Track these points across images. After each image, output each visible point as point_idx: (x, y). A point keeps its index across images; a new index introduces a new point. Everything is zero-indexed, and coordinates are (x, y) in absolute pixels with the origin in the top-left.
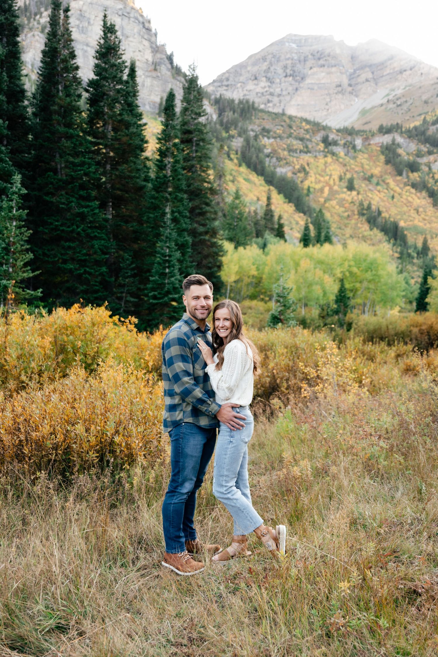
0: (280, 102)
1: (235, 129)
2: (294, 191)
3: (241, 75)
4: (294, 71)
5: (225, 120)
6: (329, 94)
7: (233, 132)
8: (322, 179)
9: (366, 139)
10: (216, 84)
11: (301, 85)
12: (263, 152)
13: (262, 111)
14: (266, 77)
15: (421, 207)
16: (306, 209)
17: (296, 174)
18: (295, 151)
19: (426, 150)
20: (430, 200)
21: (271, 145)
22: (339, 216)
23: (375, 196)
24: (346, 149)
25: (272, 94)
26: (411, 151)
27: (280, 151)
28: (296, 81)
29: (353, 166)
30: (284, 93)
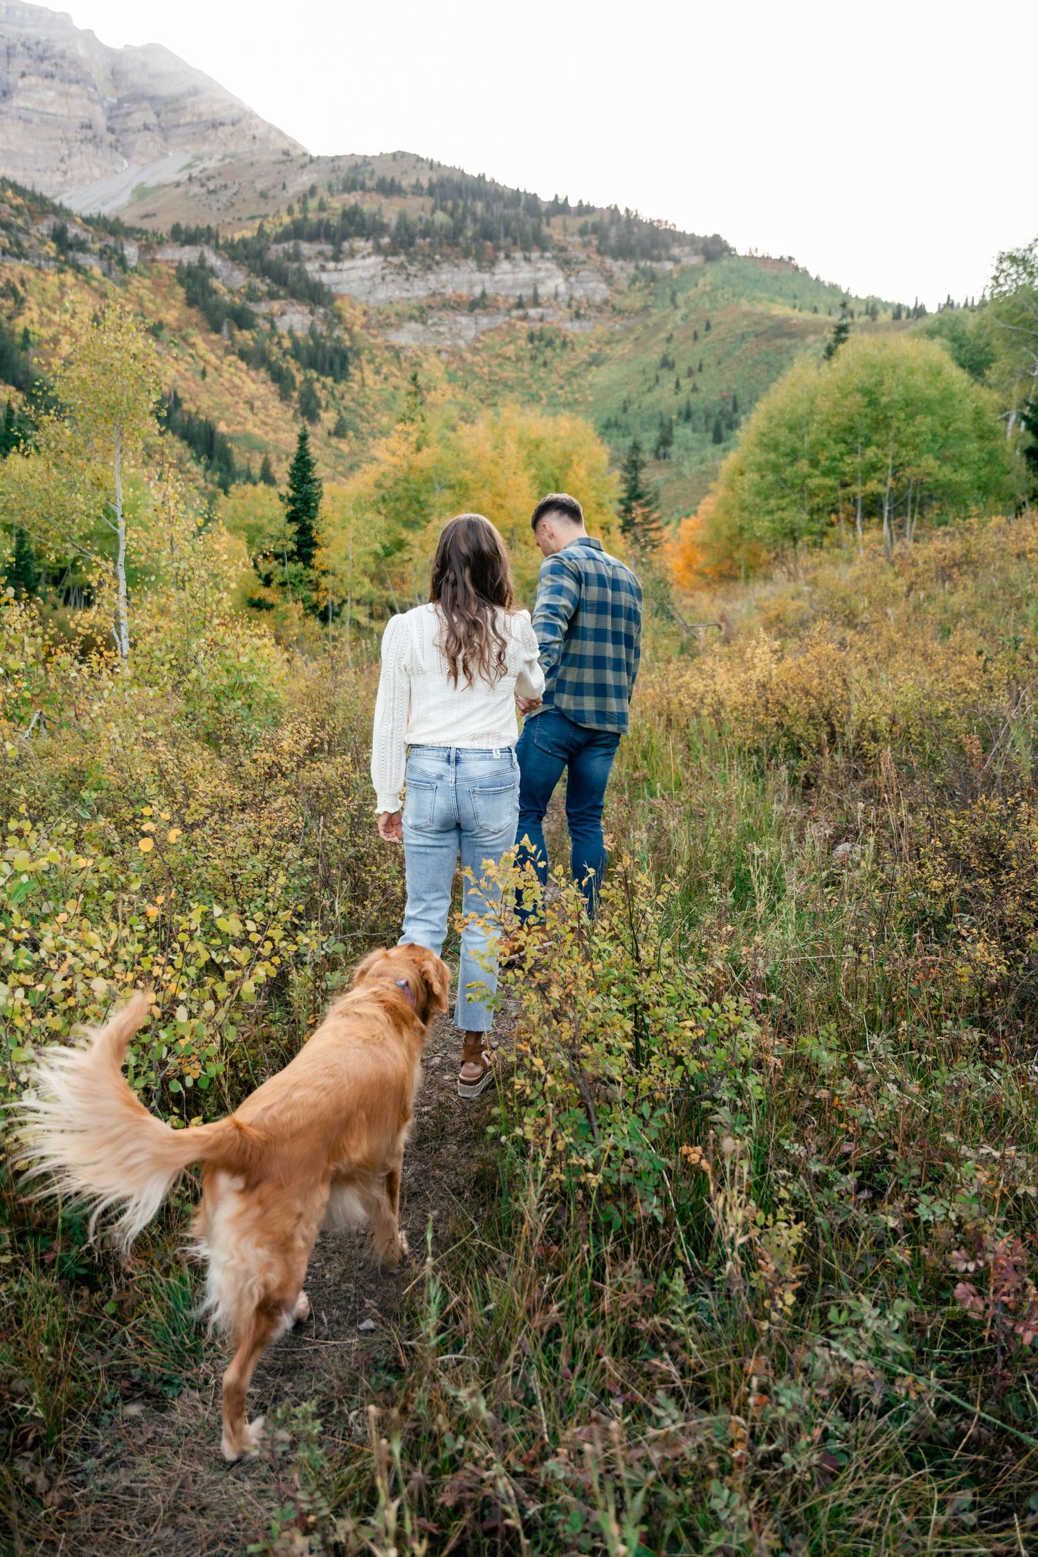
6: (66, 140)
8: (54, 317)
9: (146, 249)
15: (258, 398)
19: (264, 288)
20: (274, 387)
23: (167, 368)
24: (105, 263)
26: (237, 287)
29: (121, 301)
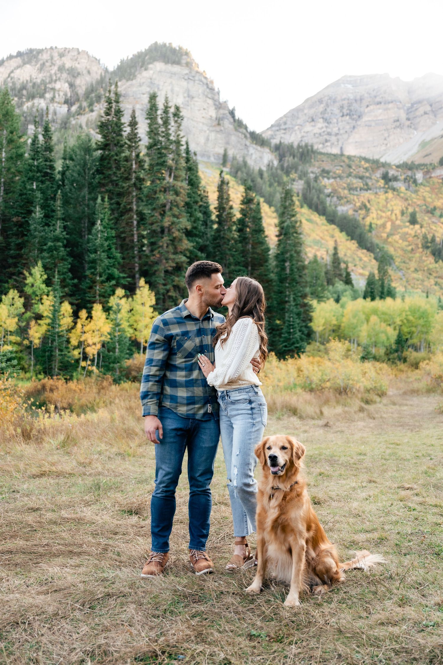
0: (338, 140)
1: (296, 173)
2: (356, 228)
3: (298, 118)
4: (351, 110)
5: (286, 165)
6: (387, 130)
7: (293, 175)
8: (384, 215)
9: (427, 172)
10: (274, 129)
11: (359, 123)
12: (324, 193)
13: (321, 153)
14: (323, 118)
16: (369, 245)
17: (357, 211)
18: (355, 189)
21: (331, 185)
22: (403, 250)
23: (439, 229)
24: (407, 184)
25: (329, 134)
27: (340, 190)
28: (353, 119)
29: (415, 200)
30: (342, 132)
